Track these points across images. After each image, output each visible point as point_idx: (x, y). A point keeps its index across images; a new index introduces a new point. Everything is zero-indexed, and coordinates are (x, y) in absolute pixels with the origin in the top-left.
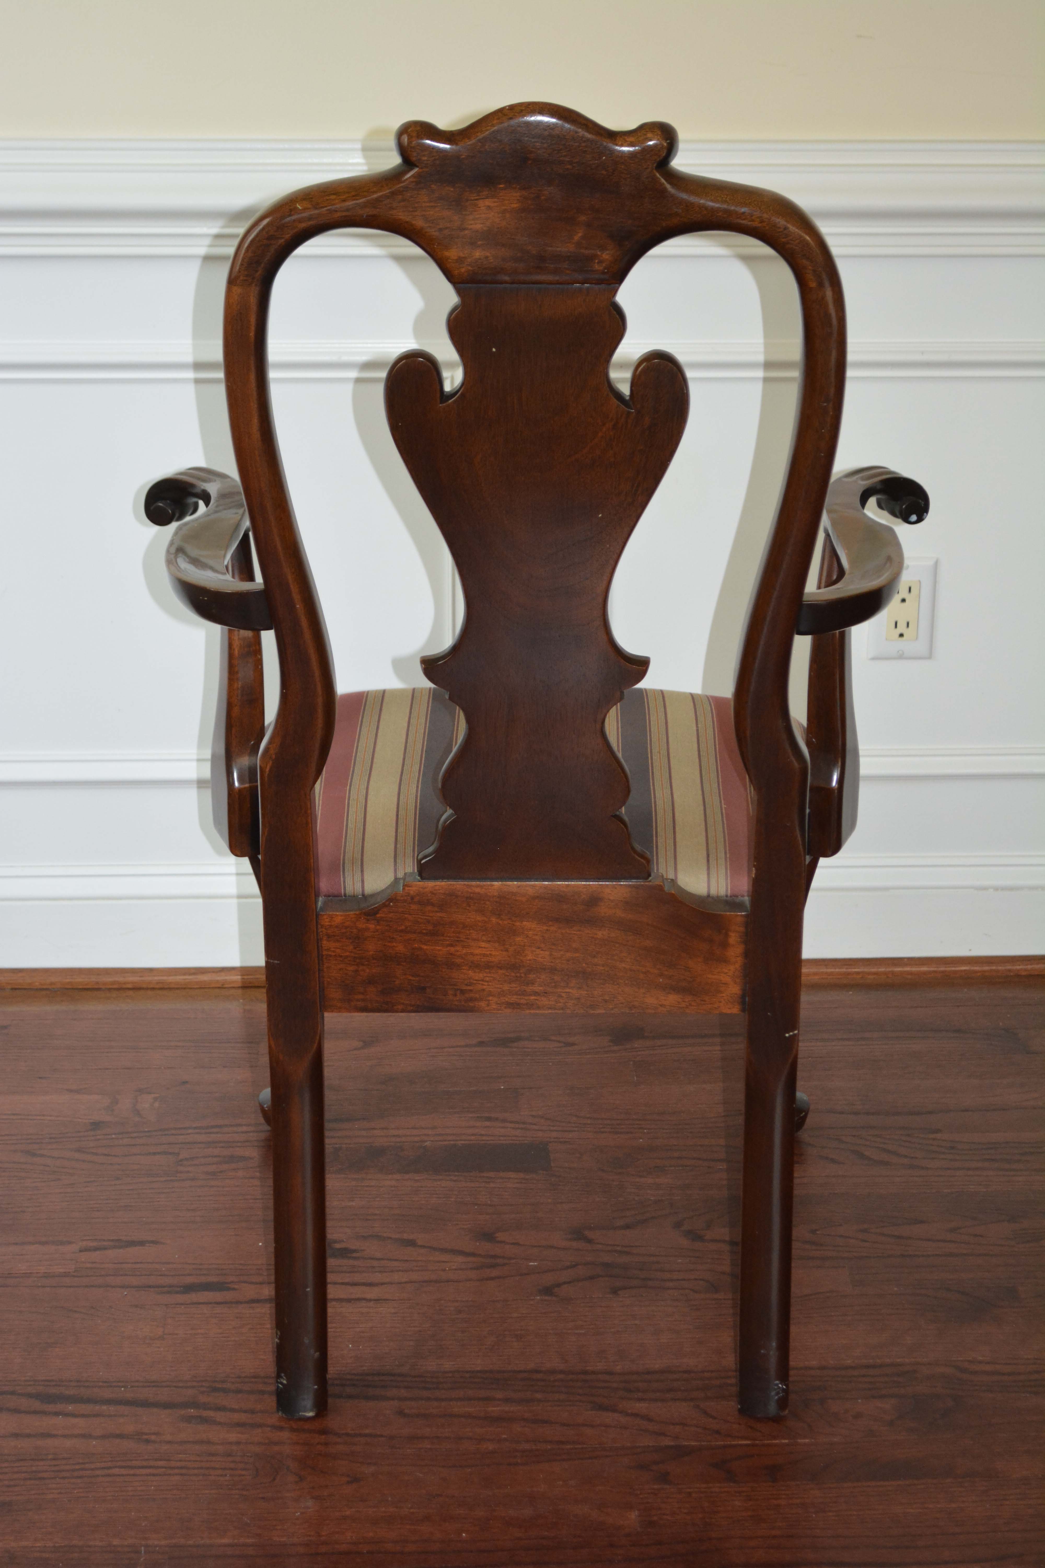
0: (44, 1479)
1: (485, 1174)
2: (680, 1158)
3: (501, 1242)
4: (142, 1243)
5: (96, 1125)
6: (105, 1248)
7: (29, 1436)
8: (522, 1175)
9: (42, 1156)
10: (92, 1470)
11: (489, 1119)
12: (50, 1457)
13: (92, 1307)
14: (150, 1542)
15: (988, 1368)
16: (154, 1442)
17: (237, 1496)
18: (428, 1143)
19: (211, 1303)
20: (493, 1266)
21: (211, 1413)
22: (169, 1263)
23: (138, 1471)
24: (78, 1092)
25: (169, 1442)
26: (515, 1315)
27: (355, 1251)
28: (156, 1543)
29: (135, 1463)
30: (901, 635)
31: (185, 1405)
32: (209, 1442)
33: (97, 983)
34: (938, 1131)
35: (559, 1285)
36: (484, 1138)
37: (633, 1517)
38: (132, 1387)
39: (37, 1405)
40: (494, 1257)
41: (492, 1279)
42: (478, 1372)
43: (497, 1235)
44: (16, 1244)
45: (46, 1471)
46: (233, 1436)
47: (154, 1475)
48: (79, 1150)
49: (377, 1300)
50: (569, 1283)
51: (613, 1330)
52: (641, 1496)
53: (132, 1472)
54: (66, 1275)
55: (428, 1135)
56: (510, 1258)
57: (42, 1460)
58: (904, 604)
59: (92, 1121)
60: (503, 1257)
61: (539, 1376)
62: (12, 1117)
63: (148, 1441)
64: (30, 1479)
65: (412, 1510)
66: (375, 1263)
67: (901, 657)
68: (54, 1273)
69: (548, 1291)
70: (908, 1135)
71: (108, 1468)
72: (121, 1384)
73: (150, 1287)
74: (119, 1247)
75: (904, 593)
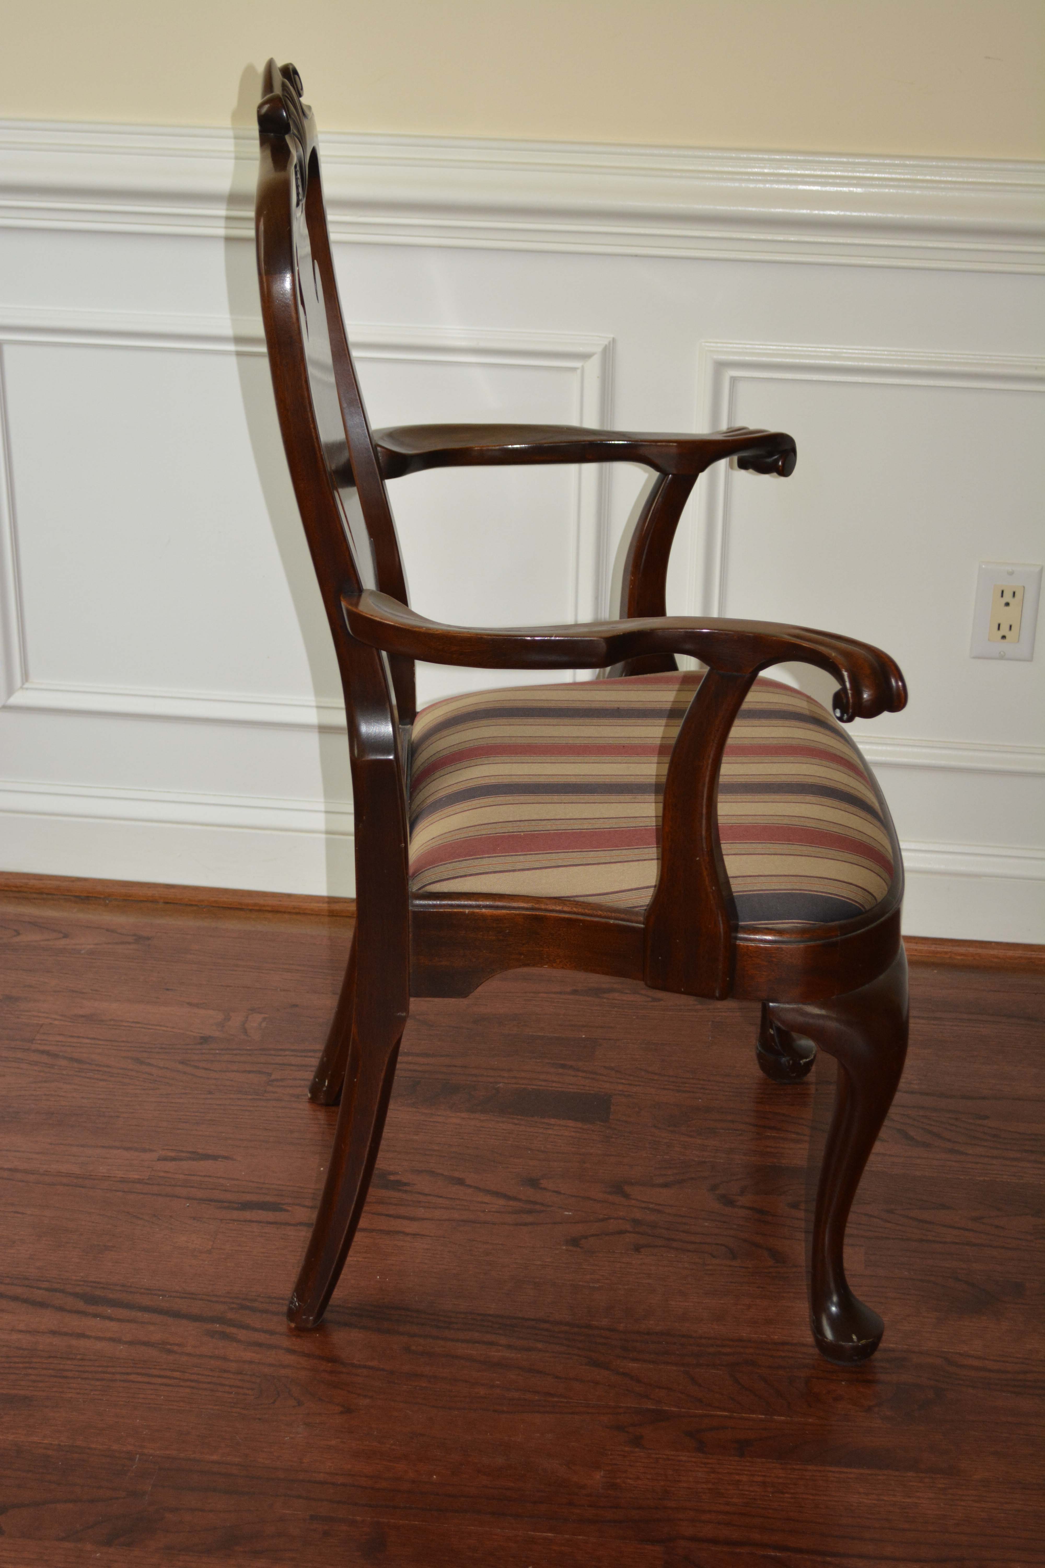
0: (66, 1377)
1: (546, 1120)
2: (733, 1122)
3: (545, 1189)
4: (215, 1158)
5: (205, 1040)
6: (181, 1160)
7: (66, 1334)
8: (579, 1125)
9: (149, 1064)
10: (113, 1373)
11: (563, 1066)
12: (79, 1357)
13: (155, 1216)
14: (146, 1451)
15: (976, 1363)
16: (175, 1352)
17: (236, 1415)
18: (501, 1085)
20: (530, 1212)
21: (233, 1330)
22: (233, 1179)
23: (154, 1380)
24: (197, 1006)
25: (189, 1355)
26: (539, 1263)
27: (408, 1185)
28: (151, 1451)
29: (152, 1371)
30: (1001, 638)
31: (213, 1320)
32: (225, 1359)
33: (241, 904)
34: (986, 1117)
35: (586, 1237)
36: (554, 1084)
37: (598, 1477)
38: (170, 1296)
39: (81, 1305)
40: (535, 1203)
41: (526, 1224)
42: (490, 1315)
43: (542, 1181)
44: (103, 1147)
45: (71, 1371)
46: (248, 1355)
47: (166, 1385)
48: (182, 1062)
49: (415, 1235)
50: (597, 1235)
51: (626, 1287)
52: (611, 1457)
53: (146, 1379)
54: (140, 1181)
55: (504, 1077)
56: (549, 1206)
57: (71, 1359)
58: (1007, 608)
59: (202, 1035)
60: (542, 1204)
61: (546, 1326)
62: (132, 1025)
63: (170, 1352)
64: (56, 1376)
65: (393, 1447)
66: (422, 1198)
67: (1002, 657)
68: (130, 1178)
69: (574, 1242)
70: (956, 1119)
71: (128, 1374)
72: (160, 1293)
73: (211, 1200)
74: (193, 1159)
75: (1008, 597)
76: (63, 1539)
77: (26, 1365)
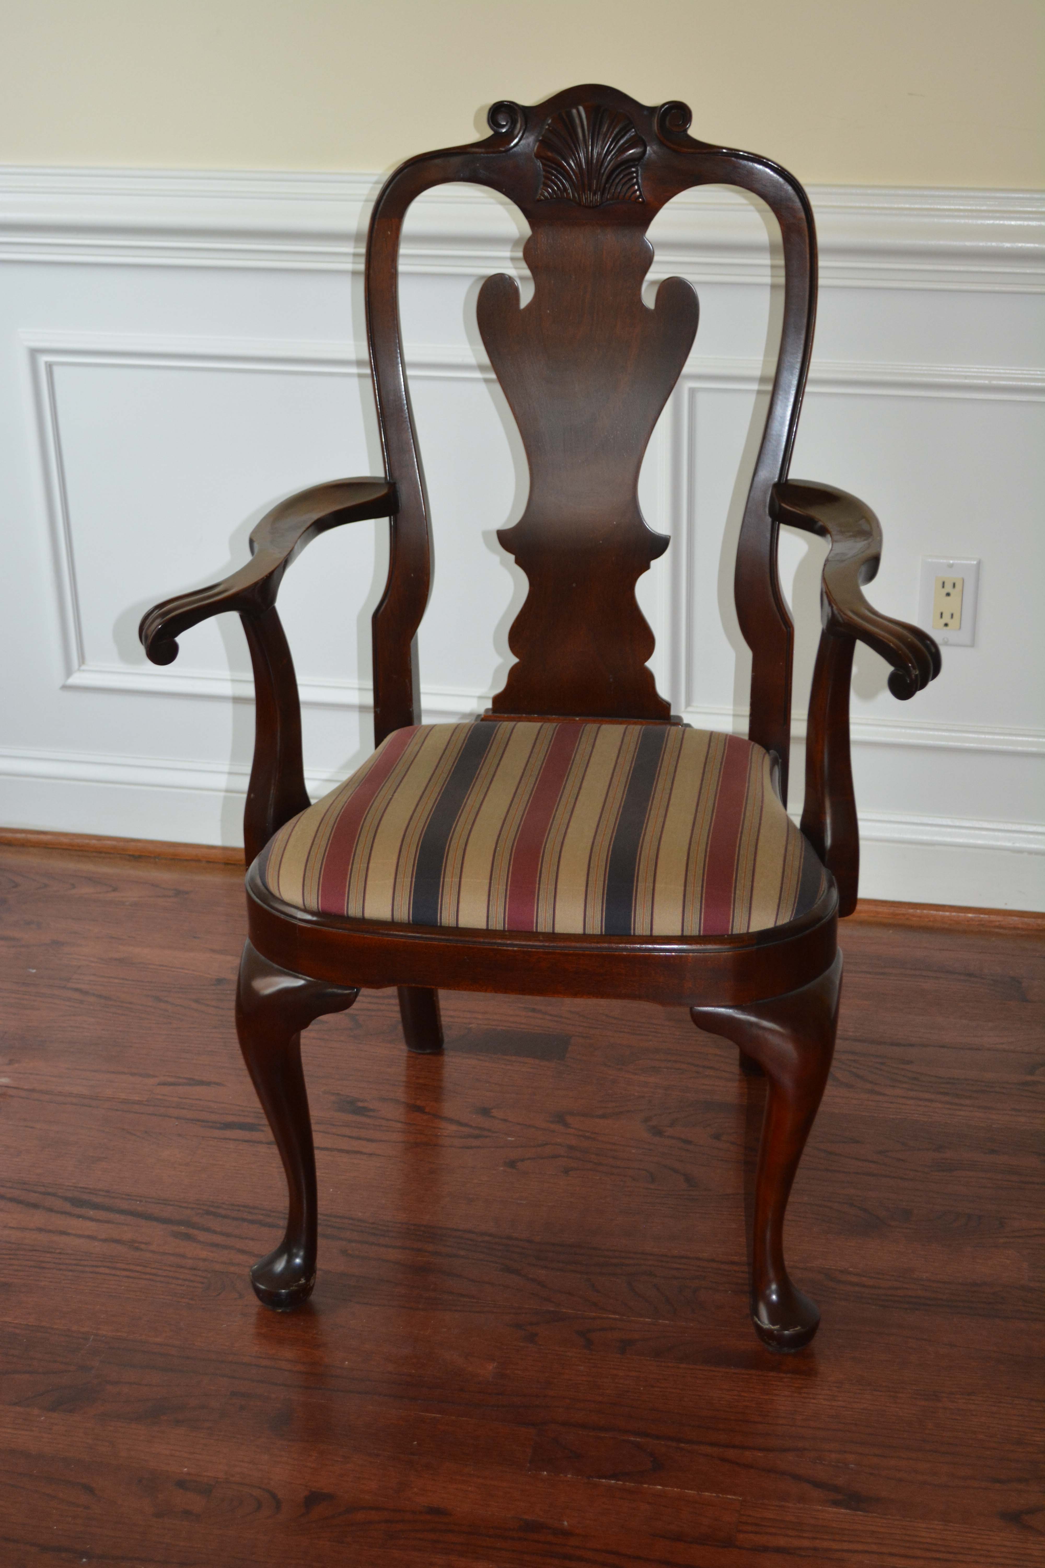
0: (44, 1268)
1: (508, 1058)
2: (675, 1061)
3: (494, 1117)
4: (209, 1084)
5: (220, 982)
6: (179, 1084)
7: (50, 1231)
8: (537, 1061)
9: (167, 1002)
10: (85, 1266)
11: (534, 1010)
12: (58, 1251)
13: (146, 1132)
14: (100, 1332)
15: (855, 1279)
16: (142, 1250)
17: (184, 1304)
18: (474, 1026)
19: (238, 1140)
20: (476, 1137)
21: (195, 1232)
22: (221, 1103)
23: (118, 1273)
25: (153, 1252)
26: (475, 1181)
27: (373, 1110)
28: (105, 1333)
29: (119, 1265)
30: (946, 625)
31: (180, 1223)
32: (183, 1256)
34: (909, 1062)
35: (523, 1160)
37: (491, 1367)
38: (146, 1202)
39: (68, 1207)
40: (483, 1129)
41: (472, 1148)
43: (493, 1111)
44: (113, 1072)
45: (49, 1262)
46: (204, 1254)
47: (128, 1277)
48: (197, 1001)
49: (370, 1154)
50: (533, 1159)
51: (550, 1204)
52: (506, 1351)
53: (113, 1272)
54: (139, 1103)
55: (478, 1019)
56: (495, 1132)
57: (51, 1252)
58: (948, 598)
59: (217, 978)
60: (489, 1131)
61: (471, 1236)
62: (159, 968)
63: (137, 1249)
64: (35, 1267)
66: (383, 1123)
68: (130, 1100)
69: (512, 1164)
70: (883, 1063)
71: (97, 1266)
72: (138, 1198)
73: (198, 1120)
74: (190, 1085)
75: (948, 588)
76: (15, 1404)
77: (12, 1257)
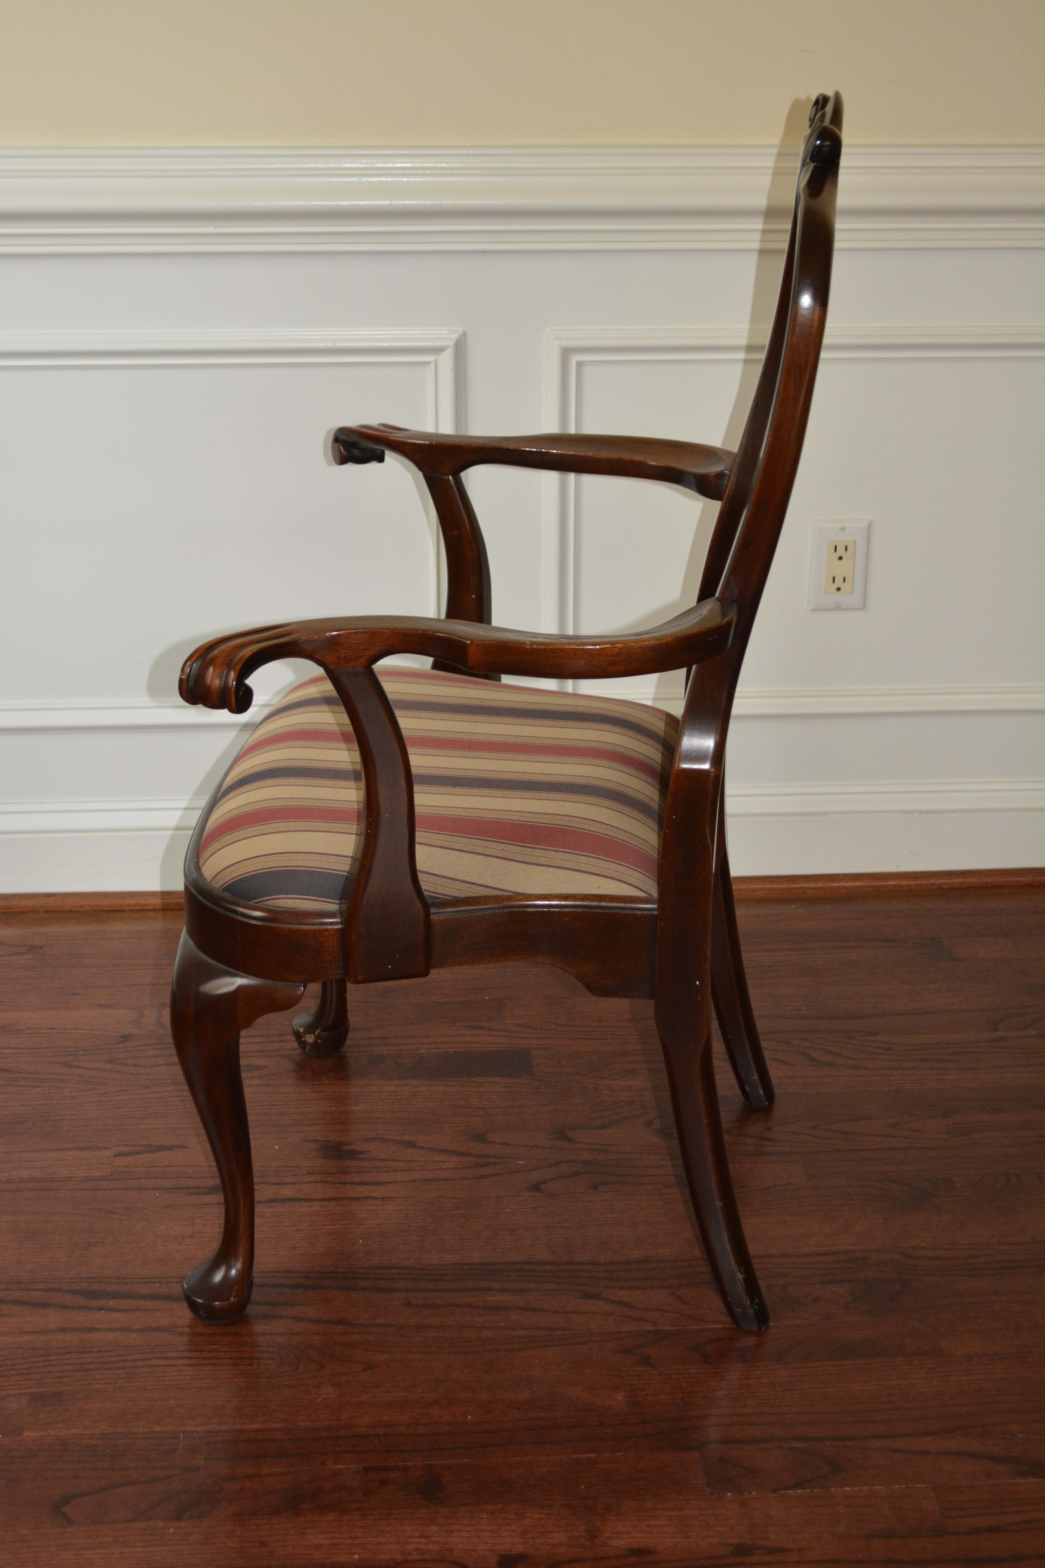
0: (90, 1370)
1: (475, 1079)
2: (648, 1062)
3: (492, 1142)
4: (170, 1148)
5: (125, 1038)
6: (138, 1153)
7: (76, 1330)
8: (507, 1079)
9: (78, 1067)
10: (134, 1361)
11: (477, 1028)
12: (95, 1349)
13: (128, 1209)
14: (188, 1428)
15: (929, 1253)
17: (264, 1384)
18: (422, 1051)
20: (486, 1165)
22: (195, 1166)
23: (174, 1362)
24: (108, 1006)
25: (202, 1334)
26: (507, 1210)
27: (363, 1152)
28: (193, 1429)
29: (171, 1354)
30: (839, 589)
32: (237, 1334)
33: (122, 905)
34: (876, 1034)
35: (545, 1182)
36: (473, 1045)
37: (620, 1398)
38: (166, 1283)
40: (487, 1156)
41: (485, 1177)
42: (476, 1264)
43: (488, 1136)
44: (57, 1150)
45: (92, 1363)
46: (259, 1328)
47: (189, 1365)
48: (110, 1061)
49: (383, 1199)
50: (554, 1179)
51: (595, 1223)
52: (627, 1378)
53: (168, 1362)
54: (103, 1178)
55: (423, 1043)
56: (502, 1158)
57: (88, 1352)
58: (840, 562)
59: (122, 1034)
60: (494, 1157)
61: (532, 1267)
62: (49, 1031)
63: (182, 1333)
64: (78, 1370)
65: (422, 1395)
66: (380, 1164)
67: (839, 608)
68: (92, 1176)
69: (536, 1187)
70: (850, 1038)
71: (148, 1359)
72: (156, 1280)
73: (179, 1188)
74: (150, 1152)
75: (841, 552)
76: (133, 1520)
77: (46, 1363)
